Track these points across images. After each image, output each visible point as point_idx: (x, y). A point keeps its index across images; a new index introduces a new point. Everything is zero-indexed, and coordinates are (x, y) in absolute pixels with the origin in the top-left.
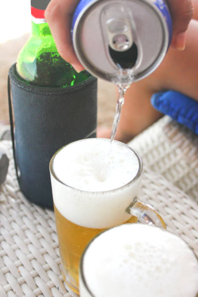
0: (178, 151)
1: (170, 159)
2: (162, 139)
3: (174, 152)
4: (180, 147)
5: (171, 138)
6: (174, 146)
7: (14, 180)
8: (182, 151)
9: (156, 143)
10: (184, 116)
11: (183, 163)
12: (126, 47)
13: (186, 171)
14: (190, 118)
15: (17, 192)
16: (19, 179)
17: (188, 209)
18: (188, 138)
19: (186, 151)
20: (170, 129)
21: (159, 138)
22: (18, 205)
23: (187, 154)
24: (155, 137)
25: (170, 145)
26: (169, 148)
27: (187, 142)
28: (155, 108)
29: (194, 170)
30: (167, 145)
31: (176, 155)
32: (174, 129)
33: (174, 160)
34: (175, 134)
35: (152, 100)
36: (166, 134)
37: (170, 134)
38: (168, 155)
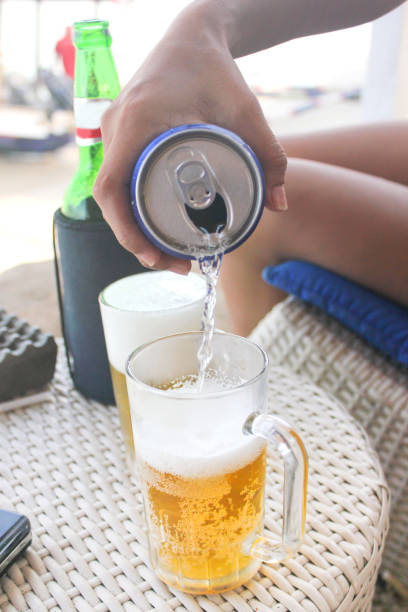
0: (307, 340)
1: (297, 356)
2: (282, 326)
3: (300, 342)
4: (309, 333)
5: (294, 323)
6: (299, 333)
7: (67, 379)
8: (312, 339)
9: (275, 335)
10: (311, 289)
11: (315, 357)
12: (208, 202)
13: (321, 370)
14: (320, 292)
15: (70, 391)
16: (73, 375)
17: (311, 396)
18: (319, 321)
19: (317, 339)
20: (292, 311)
21: (278, 324)
22: (72, 404)
23: (320, 343)
24: (273, 326)
25: (294, 333)
26: (293, 337)
27: (318, 327)
28: (268, 283)
29: (331, 365)
30: (289, 334)
31: (303, 347)
32: (298, 311)
33: (302, 354)
34: (300, 317)
35: (264, 274)
36: (287, 317)
37: (292, 317)
38: (294, 350)
